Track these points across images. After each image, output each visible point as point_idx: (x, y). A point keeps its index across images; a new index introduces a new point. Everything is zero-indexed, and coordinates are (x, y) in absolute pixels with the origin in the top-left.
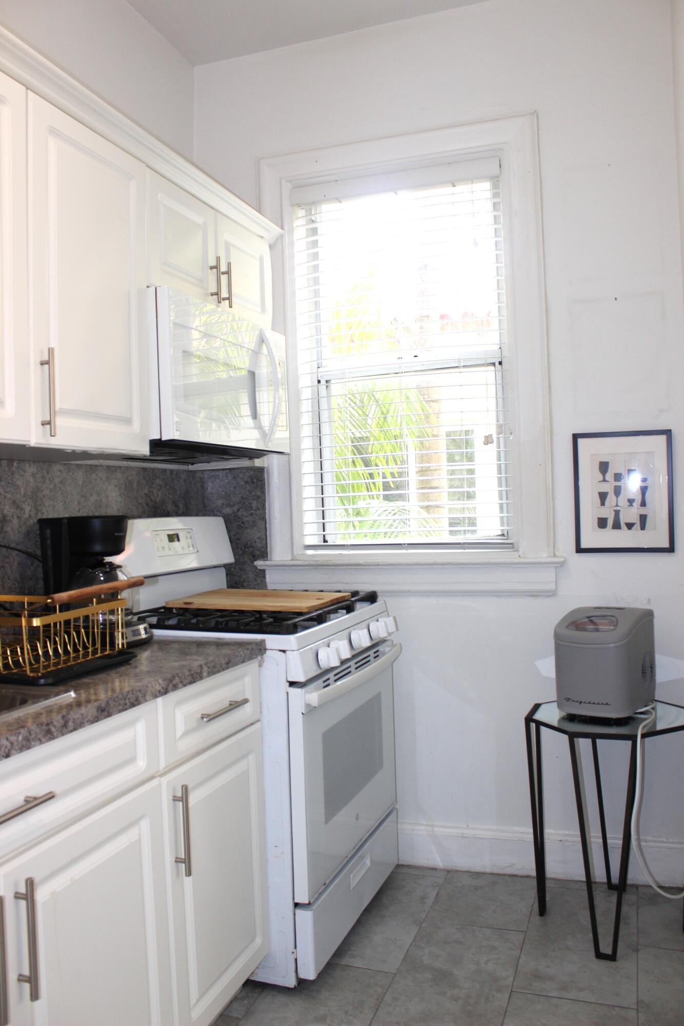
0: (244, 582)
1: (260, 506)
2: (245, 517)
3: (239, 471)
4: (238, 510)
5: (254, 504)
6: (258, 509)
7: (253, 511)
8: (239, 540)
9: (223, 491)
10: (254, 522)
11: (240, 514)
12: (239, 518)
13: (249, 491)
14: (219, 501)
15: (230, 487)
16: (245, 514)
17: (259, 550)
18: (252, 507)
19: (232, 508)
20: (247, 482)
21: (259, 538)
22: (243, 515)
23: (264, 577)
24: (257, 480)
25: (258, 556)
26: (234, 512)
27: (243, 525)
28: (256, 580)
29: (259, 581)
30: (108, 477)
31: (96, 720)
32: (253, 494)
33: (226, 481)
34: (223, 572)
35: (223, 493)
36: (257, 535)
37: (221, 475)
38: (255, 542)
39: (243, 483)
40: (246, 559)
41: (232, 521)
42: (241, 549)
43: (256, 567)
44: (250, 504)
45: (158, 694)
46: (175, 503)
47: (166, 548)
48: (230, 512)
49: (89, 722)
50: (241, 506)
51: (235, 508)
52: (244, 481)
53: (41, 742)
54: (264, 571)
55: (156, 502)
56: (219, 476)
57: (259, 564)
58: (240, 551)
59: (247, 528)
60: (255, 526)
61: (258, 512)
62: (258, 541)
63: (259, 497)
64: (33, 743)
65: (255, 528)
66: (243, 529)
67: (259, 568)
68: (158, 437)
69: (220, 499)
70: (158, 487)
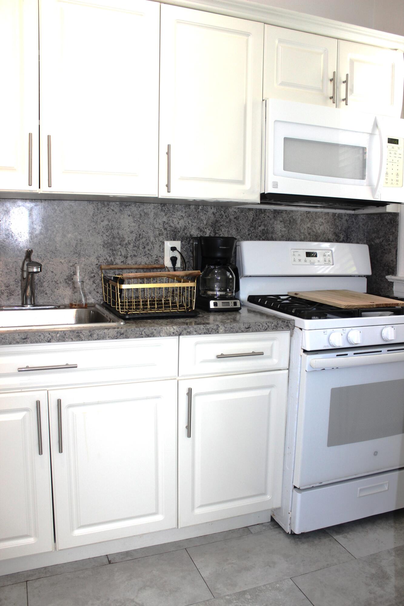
0: (382, 289)
1: (394, 239)
2: (385, 246)
3: (385, 215)
4: (383, 241)
5: (391, 238)
6: (393, 241)
7: (390, 242)
8: (382, 261)
9: (376, 228)
10: (390, 249)
11: (383, 243)
12: (383, 247)
13: (389, 229)
14: (373, 234)
15: (379, 226)
16: (386, 244)
17: (391, 269)
18: (389, 239)
19: (379, 239)
20: (388, 223)
21: (392, 260)
22: (385, 244)
23: (393, 287)
24: (393, 221)
25: (391, 273)
26: (380, 243)
27: (384, 251)
28: (388, 288)
29: (390, 289)
30: (274, 216)
31: (116, 338)
32: (391, 231)
33: (378, 222)
34: (365, 280)
35: (376, 229)
36: (391, 259)
37: (375, 218)
38: (390, 263)
39: (386, 224)
40: (384, 274)
41: (379, 248)
42: (382, 267)
43: (387, 280)
44: (389, 237)
45: (172, 334)
46: (336, 234)
47: (303, 261)
48: (378, 242)
49: (110, 338)
50: (384, 239)
51: (381, 240)
52: (387, 222)
53: (72, 340)
54: (392, 283)
55: (317, 233)
56: (374, 218)
57: (389, 278)
58: (382, 268)
59: (387, 253)
60: (390, 252)
61: (393, 243)
62: (391, 262)
63: (394, 233)
64: (67, 339)
65: (390, 254)
66: (384, 254)
67: (389, 280)
68: (264, 192)
69: (374, 234)
70: (320, 224)
